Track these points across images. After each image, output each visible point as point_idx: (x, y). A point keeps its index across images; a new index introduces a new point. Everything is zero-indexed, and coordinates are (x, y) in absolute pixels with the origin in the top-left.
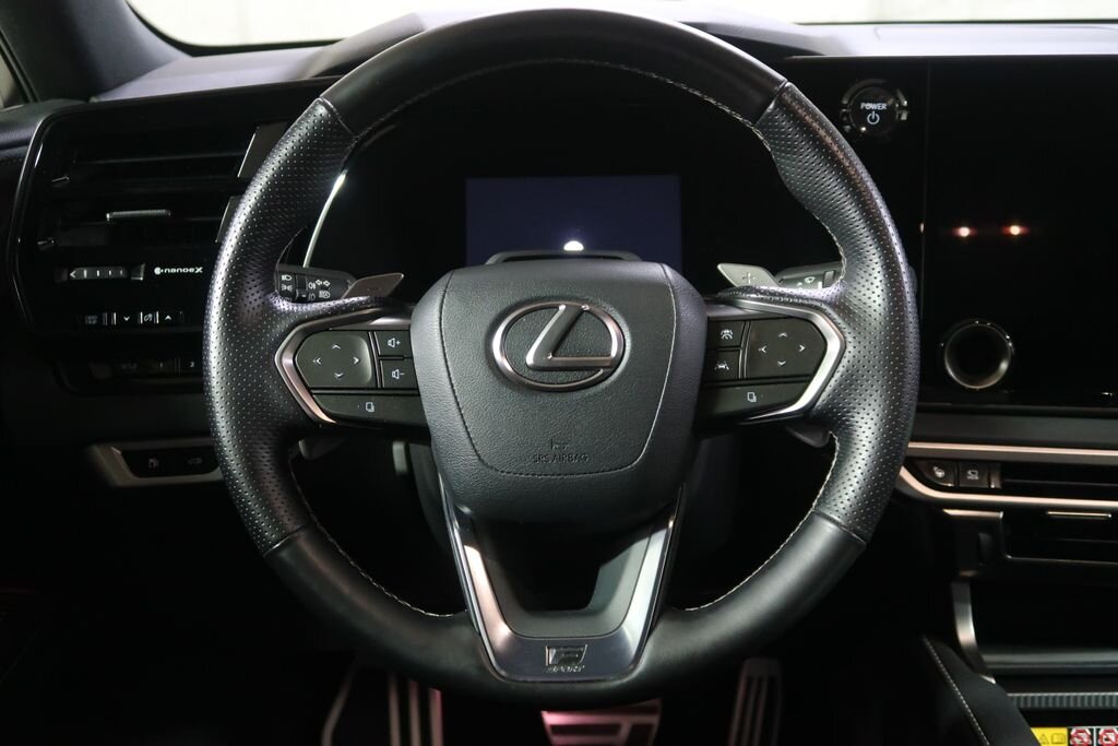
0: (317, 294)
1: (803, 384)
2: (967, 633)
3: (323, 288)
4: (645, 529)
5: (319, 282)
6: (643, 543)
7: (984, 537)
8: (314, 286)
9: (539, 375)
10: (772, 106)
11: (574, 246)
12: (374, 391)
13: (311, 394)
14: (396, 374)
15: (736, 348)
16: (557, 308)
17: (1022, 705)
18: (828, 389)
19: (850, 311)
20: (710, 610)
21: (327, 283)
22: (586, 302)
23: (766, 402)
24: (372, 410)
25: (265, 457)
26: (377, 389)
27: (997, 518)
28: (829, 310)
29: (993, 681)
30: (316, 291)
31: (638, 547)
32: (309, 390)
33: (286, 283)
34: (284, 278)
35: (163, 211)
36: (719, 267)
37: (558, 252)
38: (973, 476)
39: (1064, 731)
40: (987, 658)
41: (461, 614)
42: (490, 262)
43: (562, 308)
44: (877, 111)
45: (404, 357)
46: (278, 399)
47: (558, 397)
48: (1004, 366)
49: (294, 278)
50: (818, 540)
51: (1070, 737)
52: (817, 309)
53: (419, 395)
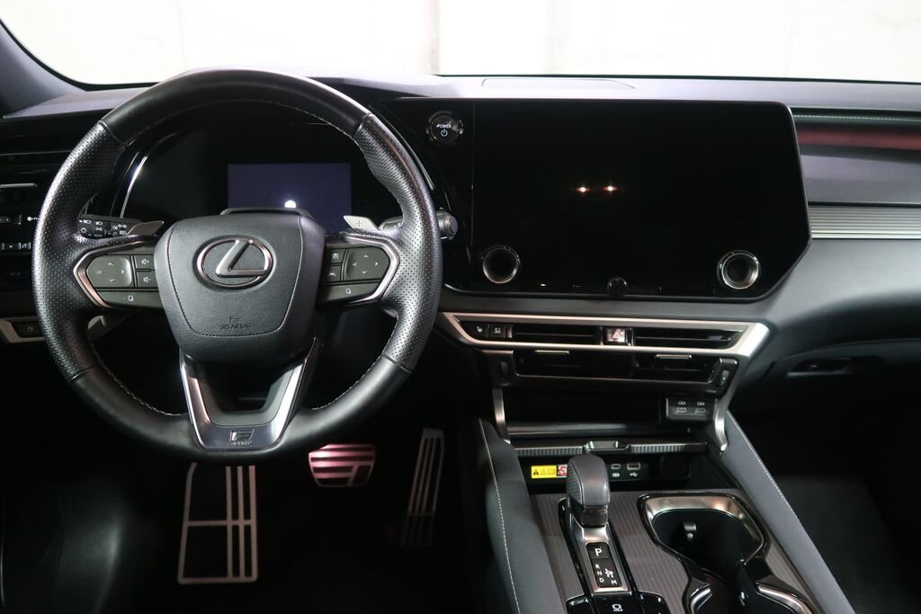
0: (118, 233)
1: (376, 284)
2: (500, 417)
3: (122, 229)
4: (290, 365)
5: (120, 226)
6: (290, 372)
7: (504, 364)
8: (116, 228)
9: (223, 280)
10: (361, 127)
11: (290, 204)
12: (133, 288)
13: (96, 292)
14: (146, 280)
15: (340, 264)
16: (234, 241)
17: (521, 455)
18: (390, 286)
19: (403, 243)
20: (324, 409)
21: (125, 226)
22: (252, 238)
23: (356, 294)
24: (132, 300)
25: (69, 328)
26: (135, 288)
27: (510, 355)
28: (391, 242)
29: (509, 442)
30: (118, 231)
31: (287, 375)
32: (95, 288)
33: (99, 226)
34: (97, 223)
35: (32, 184)
36: (345, 217)
37: (281, 209)
38: (497, 331)
39: (554, 467)
40: (509, 429)
41: (185, 414)
42: (223, 213)
43: (237, 242)
44: (446, 129)
45: (150, 270)
46: (74, 293)
47: (234, 293)
48: (515, 272)
49: (104, 224)
50: (382, 372)
51: (558, 470)
52: (385, 242)
53: (158, 291)
